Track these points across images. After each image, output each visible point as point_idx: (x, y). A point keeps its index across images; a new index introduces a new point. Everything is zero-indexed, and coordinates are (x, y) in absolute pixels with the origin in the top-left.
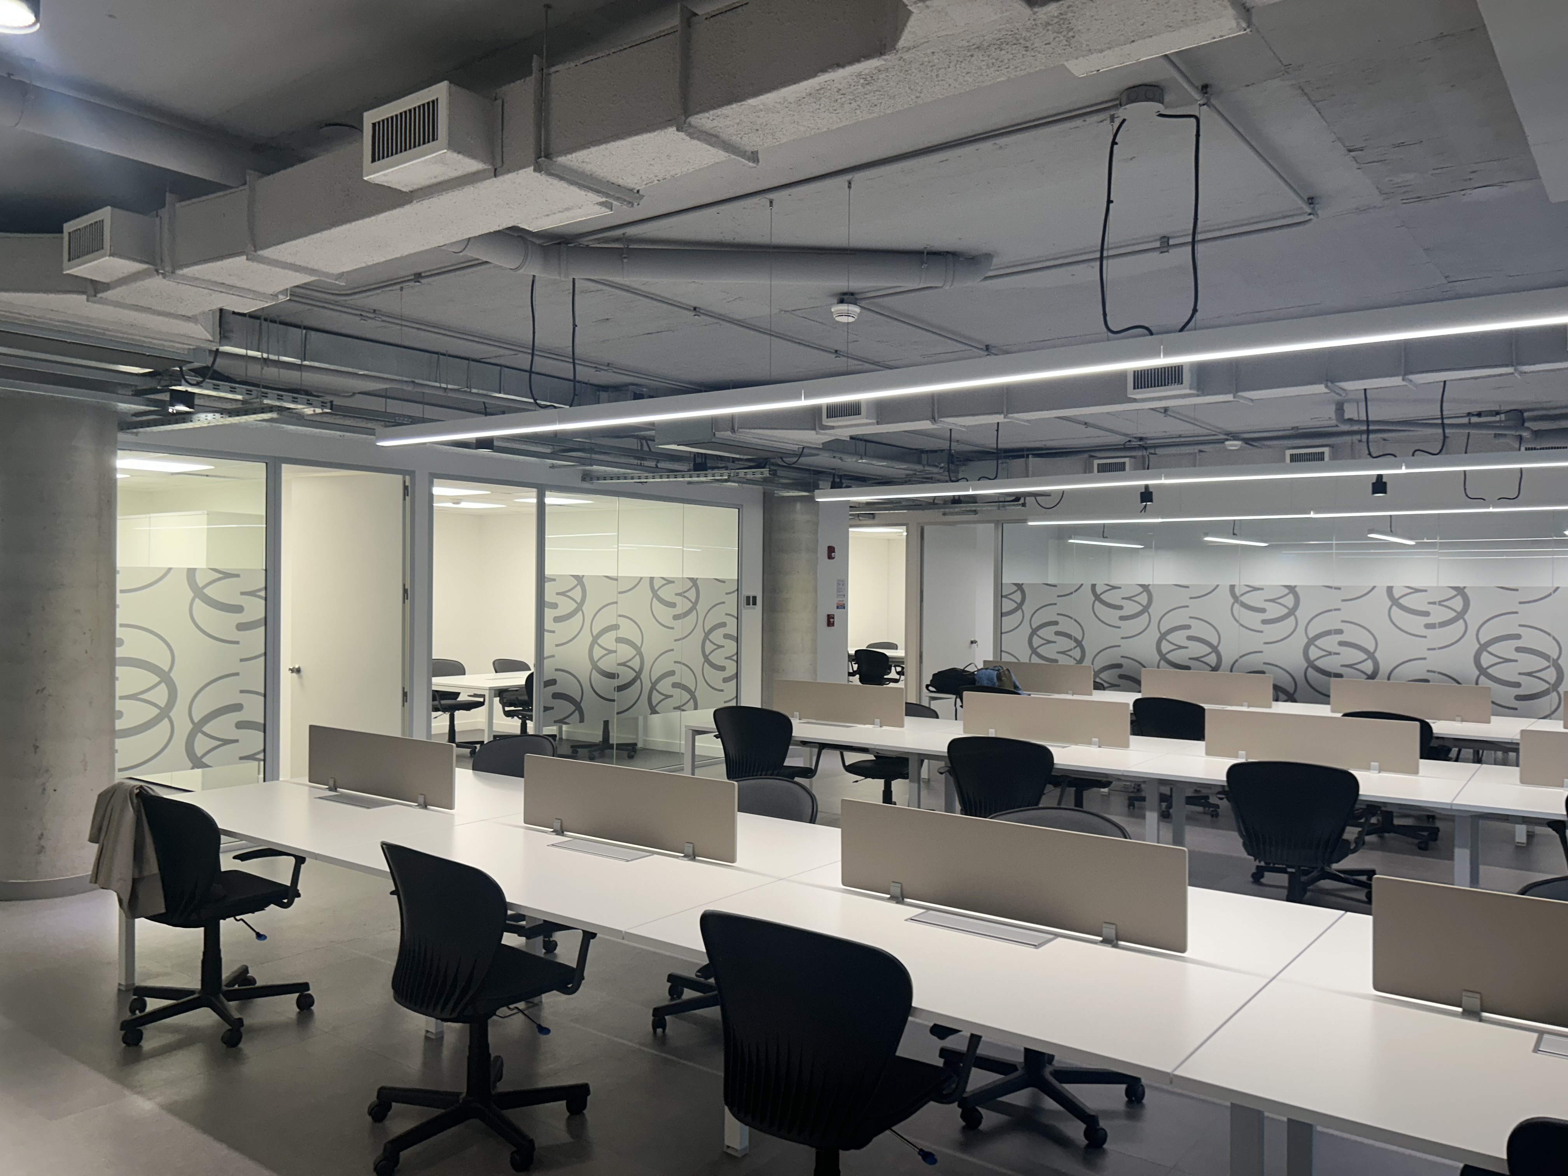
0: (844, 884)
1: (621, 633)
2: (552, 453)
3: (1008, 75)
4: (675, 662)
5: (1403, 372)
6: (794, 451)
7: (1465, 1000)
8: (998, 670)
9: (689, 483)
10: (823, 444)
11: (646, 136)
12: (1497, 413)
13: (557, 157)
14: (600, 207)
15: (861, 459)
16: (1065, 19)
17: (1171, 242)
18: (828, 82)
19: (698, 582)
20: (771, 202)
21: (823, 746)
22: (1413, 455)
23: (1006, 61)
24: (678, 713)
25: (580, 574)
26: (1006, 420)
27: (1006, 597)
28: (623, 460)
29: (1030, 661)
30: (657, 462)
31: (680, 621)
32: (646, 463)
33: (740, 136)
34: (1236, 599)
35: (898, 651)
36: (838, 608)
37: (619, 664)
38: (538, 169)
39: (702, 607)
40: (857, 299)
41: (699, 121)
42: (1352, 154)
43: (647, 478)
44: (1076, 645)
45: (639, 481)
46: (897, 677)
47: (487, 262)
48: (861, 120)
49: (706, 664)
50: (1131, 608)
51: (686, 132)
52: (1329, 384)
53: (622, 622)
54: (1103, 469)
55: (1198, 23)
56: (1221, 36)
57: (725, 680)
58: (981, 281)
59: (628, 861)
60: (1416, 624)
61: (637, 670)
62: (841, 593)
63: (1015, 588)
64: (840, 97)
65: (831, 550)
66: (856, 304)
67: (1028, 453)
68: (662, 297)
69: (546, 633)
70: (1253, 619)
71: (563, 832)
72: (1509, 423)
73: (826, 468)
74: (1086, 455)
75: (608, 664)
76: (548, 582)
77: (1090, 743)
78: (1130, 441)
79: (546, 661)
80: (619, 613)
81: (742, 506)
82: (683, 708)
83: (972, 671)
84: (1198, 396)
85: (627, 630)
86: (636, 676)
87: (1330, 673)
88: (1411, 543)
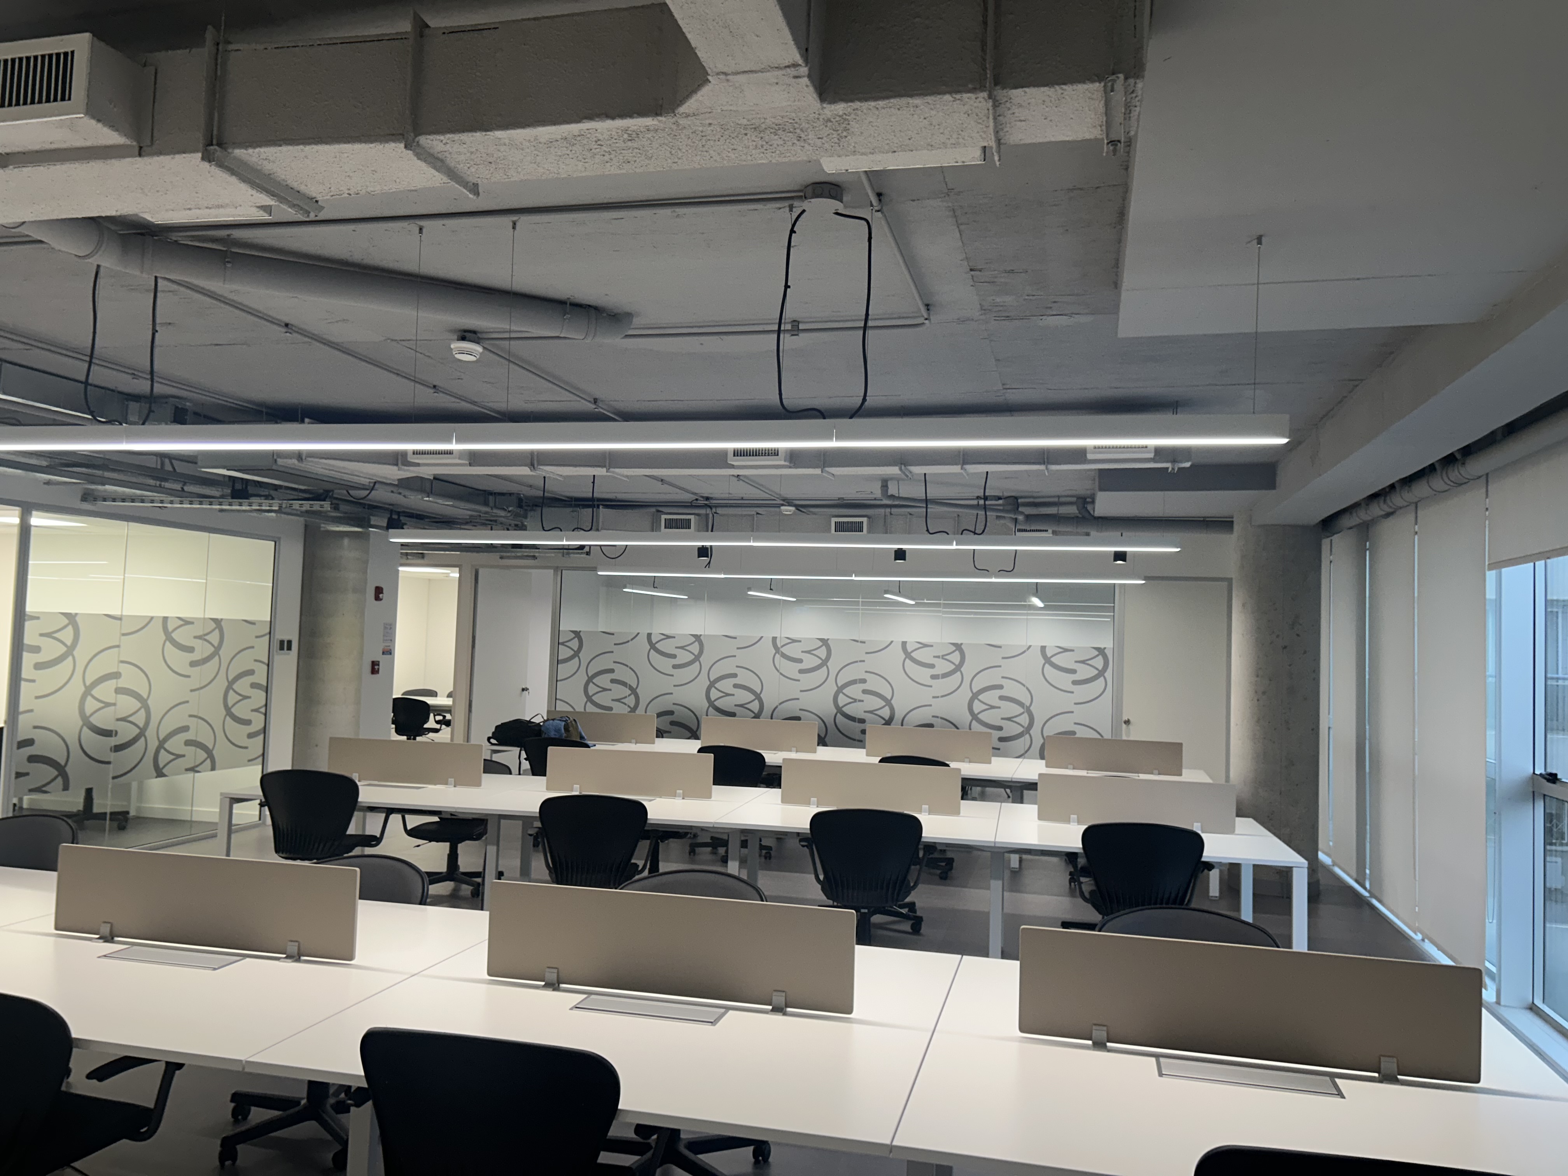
0: (489, 974)
1: (122, 683)
2: (47, 466)
3: (770, 159)
4: (190, 716)
5: (961, 462)
6: (363, 485)
7: (1095, 1034)
8: (566, 721)
9: (221, 511)
10: (399, 480)
11: (357, 146)
12: (999, 498)
13: (234, 148)
14: (258, 210)
15: (428, 497)
16: (845, 120)
17: (801, 327)
18: (590, 131)
19: (223, 623)
20: (421, 229)
21: (389, 811)
22: (962, 534)
23: (775, 146)
24: (190, 775)
25: (73, 611)
26: (608, 474)
27: (563, 644)
28: (141, 480)
29: (585, 709)
30: (184, 485)
31: (199, 667)
32: (167, 485)
33: (468, 165)
34: (777, 649)
35: (438, 698)
36: (383, 653)
37: (118, 720)
38: (207, 158)
39: (226, 653)
40: (479, 338)
41: (430, 142)
42: (972, 273)
43: (171, 502)
44: (630, 692)
45: (160, 505)
46: (438, 726)
47: (41, 242)
48: (606, 173)
49: (228, 718)
50: (684, 657)
51: (414, 151)
52: (903, 467)
53: (124, 669)
54: (670, 524)
55: (955, 148)
56: (963, 162)
57: (251, 736)
58: (623, 338)
59: (215, 969)
60: (923, 675)
61: (141, 725)
62: (388, 638)
63: (573, 635)
64: (596, 147)
65: (379, 591)
66: (478, 343)
67: (598, 503)
68: (250, 308)
69: (23, 684)
70: (791, 669)
71: (113, 938)
72: (1006, 508)
73: (385, 504)
74: (653, 510)
75: (103, 720)
76: (29, 620)
77: (674, 795)
78: (697, 500)
79: (21, 717)
80: (122, 659)
81: (279, 538)
82: (197, 769)
83: (537, 722)
84: (790, 467)
85: (130, 679)
86: (139, 733)
87: (855, 718)
88: (912, 602)
